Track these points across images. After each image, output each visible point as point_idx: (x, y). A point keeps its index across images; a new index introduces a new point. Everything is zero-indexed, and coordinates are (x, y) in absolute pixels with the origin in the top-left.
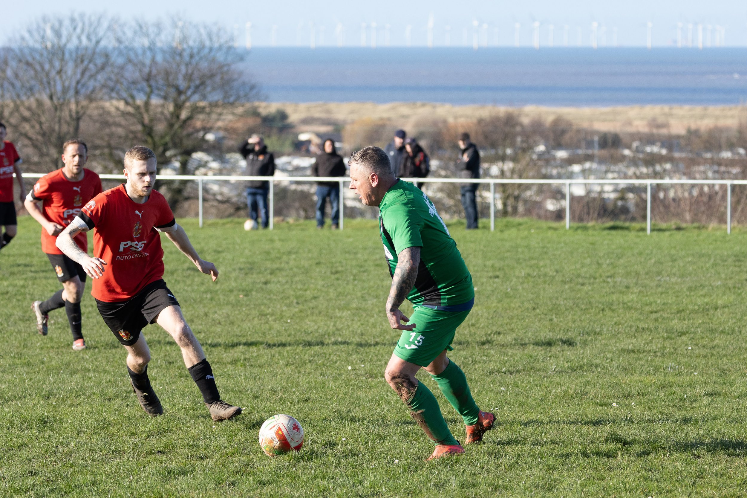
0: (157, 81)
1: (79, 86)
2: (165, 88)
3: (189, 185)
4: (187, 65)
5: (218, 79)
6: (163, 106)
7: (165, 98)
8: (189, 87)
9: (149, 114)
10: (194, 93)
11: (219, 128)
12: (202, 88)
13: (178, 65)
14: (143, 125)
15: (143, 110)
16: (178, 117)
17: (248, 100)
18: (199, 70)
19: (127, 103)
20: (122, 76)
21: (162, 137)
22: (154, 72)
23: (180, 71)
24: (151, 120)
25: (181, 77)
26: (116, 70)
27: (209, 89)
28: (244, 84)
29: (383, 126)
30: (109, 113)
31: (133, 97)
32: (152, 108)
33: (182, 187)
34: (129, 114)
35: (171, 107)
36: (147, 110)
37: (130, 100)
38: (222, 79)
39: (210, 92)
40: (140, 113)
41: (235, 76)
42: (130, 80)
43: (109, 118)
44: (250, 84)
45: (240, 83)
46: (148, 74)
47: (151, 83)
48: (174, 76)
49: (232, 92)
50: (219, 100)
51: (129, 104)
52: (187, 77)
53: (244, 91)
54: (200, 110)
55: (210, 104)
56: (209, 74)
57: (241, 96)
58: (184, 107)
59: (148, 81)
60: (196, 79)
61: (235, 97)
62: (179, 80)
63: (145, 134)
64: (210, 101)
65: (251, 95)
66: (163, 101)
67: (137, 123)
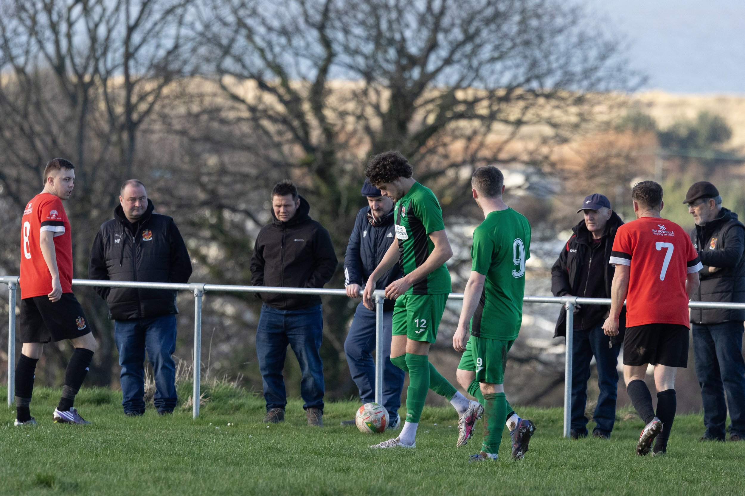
0: (346, 31)
1: (136, 38)
2: (369, 48)
5: (511, 26)
7: (368, 76)
9: (322, 119)
10: (448, 62)
14: (308, 146)
15: (306, 107)
19: (262, 86)
22: (340, 3)
24: (330, 135)
25: (411, 19)
27: (486, 52)
28: (582, 40)
31: (281, 71)
34: (269, 114)
40: (300, 116)
41: (559, 21)
42: (276, 24)
43: (215, 125)
44: (600, 41)
45: (574, 39)
46: (321, 8)
47: (330, 33)
48: (394, 15)
49: (549, 63)
50: (515, 84)
51: (272, 90)
52: (430, 19)
53: (585, 60)
54: (461, 108)
55: (491, 95)
56: (489, 12)
57: (573, 74)
58: (420, 101)
59: (321, 28)
60: (453, 25)
61: (558, 76)
62: (407, 26)
63: (310, 171)
64: (491, 86)
65: (601, 73)
66: (362, 83)
67: (292, 142)
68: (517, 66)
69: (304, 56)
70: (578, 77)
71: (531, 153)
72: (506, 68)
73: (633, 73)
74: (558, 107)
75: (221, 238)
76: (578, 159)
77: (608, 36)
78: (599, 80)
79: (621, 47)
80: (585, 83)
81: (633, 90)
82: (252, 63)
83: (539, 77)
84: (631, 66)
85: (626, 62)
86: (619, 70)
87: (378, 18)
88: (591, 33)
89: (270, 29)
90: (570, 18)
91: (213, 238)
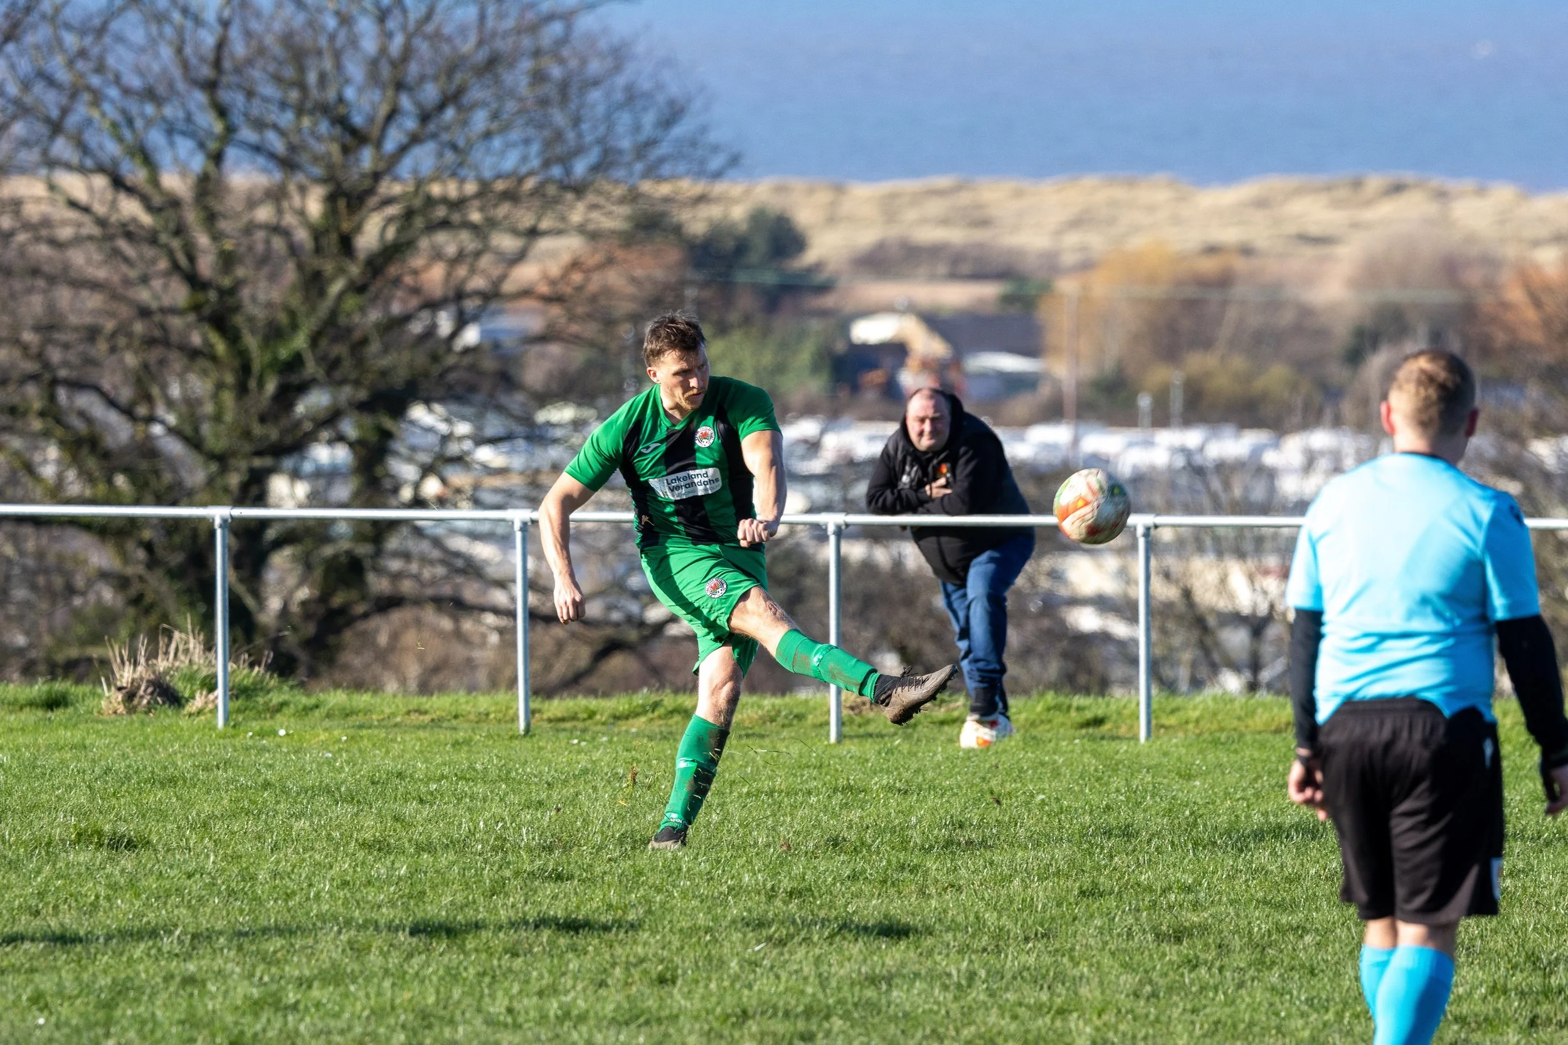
0: (250, 94)
2: (287, 119)
3: (393, 543)
4: (382, 17)
5: (518, 77)
6: (277, 195)
7: (288, 164)
8: (393, 114)
9: (216, 237)
10: (415, 139)
11: (526, 293)
12: (450, 113)
13: (345, 20)
14: (194, 281)
15: (191, 216)
16: (346, 245)
17: (652, 172)
18: (436, 37)
19: (118, 183)
20: (100, 69)
21: (274, 333)
22: (239, 48)
23: (354, 42)
24: (228, 260)
25: (355, 70)
26: (71, 40)
27: (480, 120)
28: (632, 97)
29: (1224, 281)
30: (41, 229)
31: (146, 157)
32: (233, 203)
33: (364, 550)
34: (129, 231)
35: (314, 206)
36: (210, 218)
37: (137, 175)
38: (538, 77)
39: (488, 135)
40: (180, 231)
41: (595, 67)
42: (135, 82)
43: (44, 250)
44: (661, 98)
45: (619, 96)
46: (211, 56)
47: (225, 96)
48: (328, 64)
49: (580, 136)
50: (524, 170)
51: (131, 191)
52: (386, 71)
53: (637, 128)
54: (441, 212)
55: (485, 189)
56: (482, 56)
57: (620, 152)
58: (373, 201)
59: (210, 86)
60: (422, 79)
61: (593, 156)
62: (347, 81)
63: (201, 319)
64: (487, 174)
65: (662, 150)
66: (278, 176)
67: (167, 274)
68: (527, 142)
69: (184, 133)
70: (627, 158)
71: (553, 283)
72: (509, 146)
73: (715, 149)
74: (594, 207)
75: (59, 431)
76: (631, 290)
77: (674, 90)
78: (661, 160)
79: (697, 105)
80: (639, 167)
81: (717, 175)
82: (101, 147)
83: (565, 161)
84: (713, 137)
85: (704, 129)
86: (694, 144)
87: (302, 70)
88: (646, 85)
89: (126, 91)
90: (609, 63)
91: (46, 434)
